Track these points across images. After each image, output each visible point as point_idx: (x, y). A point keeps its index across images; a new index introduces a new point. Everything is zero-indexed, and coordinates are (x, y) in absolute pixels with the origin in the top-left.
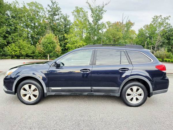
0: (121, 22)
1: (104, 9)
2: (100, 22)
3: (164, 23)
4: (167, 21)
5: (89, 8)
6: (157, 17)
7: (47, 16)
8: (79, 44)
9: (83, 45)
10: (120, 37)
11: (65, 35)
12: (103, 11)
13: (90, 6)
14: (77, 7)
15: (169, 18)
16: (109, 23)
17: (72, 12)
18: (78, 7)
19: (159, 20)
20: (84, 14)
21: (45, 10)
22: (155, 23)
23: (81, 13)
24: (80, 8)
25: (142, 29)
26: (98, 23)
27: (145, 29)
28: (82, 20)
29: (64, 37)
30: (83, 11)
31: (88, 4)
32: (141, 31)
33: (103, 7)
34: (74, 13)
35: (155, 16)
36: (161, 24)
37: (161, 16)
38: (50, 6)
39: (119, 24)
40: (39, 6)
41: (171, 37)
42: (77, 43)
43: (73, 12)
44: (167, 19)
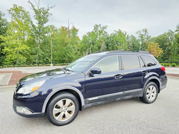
0: (67, 27)
1: (49, 12)
2: (45, 25)
3: (103, 32)
4: (105, 30)
5: (32, 8)
6: (97, 26)
8: (21, 49)
9: (26, 49)
10: (68, 42)
11: (1, 37)
12: (48, 14)
13: (33, 6)
14: (15, 5)
15: (107, 27)
16: (53, 27)
17: (8, 10)
19: (99, 29)
20: (25, 14)
22: (96, 31)
23: (21, 12)
24: (19, 7)
25: (85, 36)
26: (43, 26)
27: (88, 36)
28: (23, 21)
30: (23, 11)
31: (30, 3)
32: (84, 37)
33: (48, 10)
34: (10, 12)
35: (95, 25)
36: (101, 32)
37: (100, 25)
39: (65, 28)
41: (109, 44)
42: (18, 47)
43: (10, 11)
44: (105, 28)
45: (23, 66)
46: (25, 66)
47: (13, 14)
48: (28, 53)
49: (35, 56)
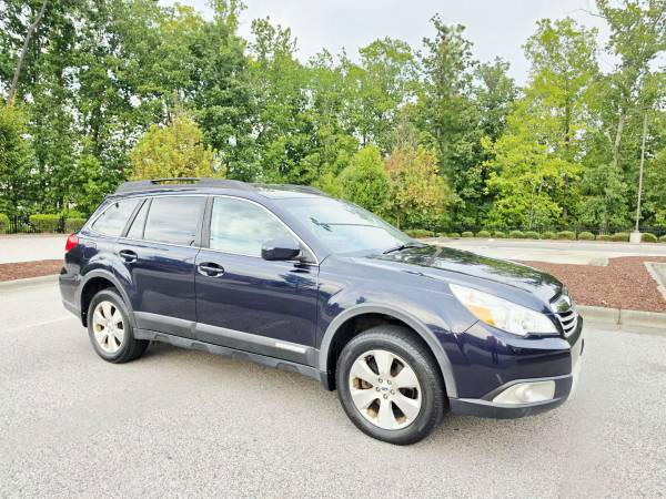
5: (597, 11)
7: (421, 80)
8: (541, 174)
11: (485, 142)
14: (543, 21)
17: (523, 47)
18: (549, 21)
21: (416, 59)
23: (562, 40)
24: (558, 24)
29: (477, 149)
30: (570, 33)
34: (531, 49)
38: (433, 41)
40: (400, 50)
43: (529, 46)
45: (521, 237)
46: (526, 237)
47: (539, 55)
48: (574, 190)
49: (591, 199)
